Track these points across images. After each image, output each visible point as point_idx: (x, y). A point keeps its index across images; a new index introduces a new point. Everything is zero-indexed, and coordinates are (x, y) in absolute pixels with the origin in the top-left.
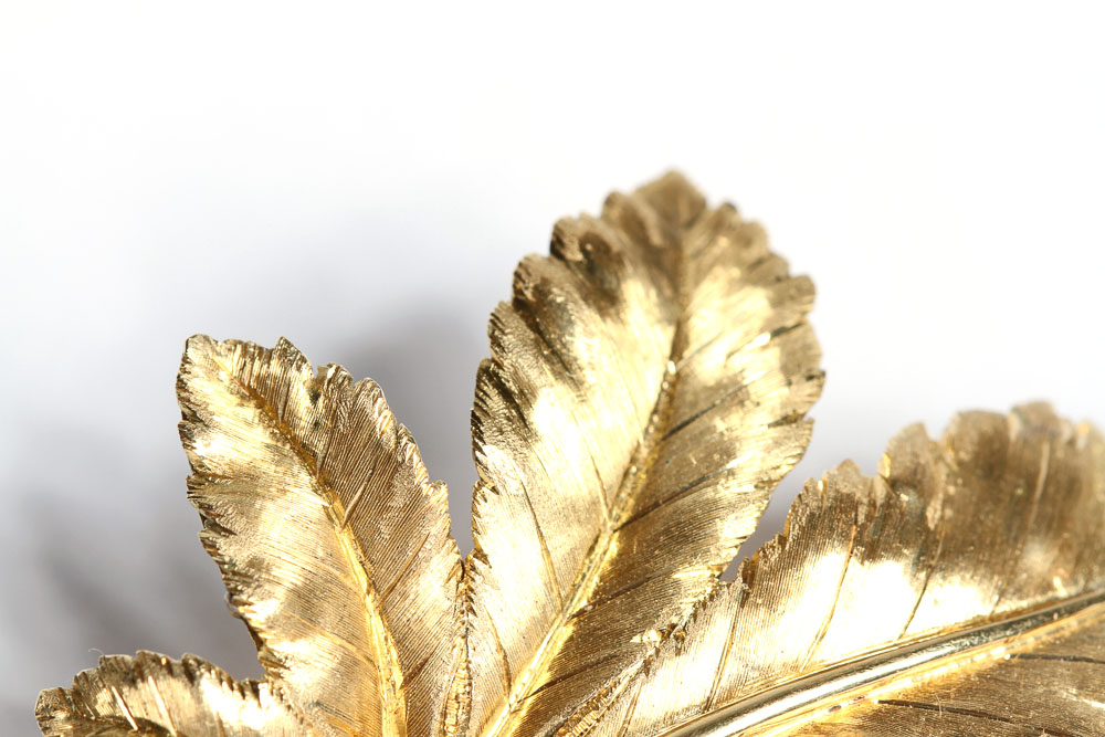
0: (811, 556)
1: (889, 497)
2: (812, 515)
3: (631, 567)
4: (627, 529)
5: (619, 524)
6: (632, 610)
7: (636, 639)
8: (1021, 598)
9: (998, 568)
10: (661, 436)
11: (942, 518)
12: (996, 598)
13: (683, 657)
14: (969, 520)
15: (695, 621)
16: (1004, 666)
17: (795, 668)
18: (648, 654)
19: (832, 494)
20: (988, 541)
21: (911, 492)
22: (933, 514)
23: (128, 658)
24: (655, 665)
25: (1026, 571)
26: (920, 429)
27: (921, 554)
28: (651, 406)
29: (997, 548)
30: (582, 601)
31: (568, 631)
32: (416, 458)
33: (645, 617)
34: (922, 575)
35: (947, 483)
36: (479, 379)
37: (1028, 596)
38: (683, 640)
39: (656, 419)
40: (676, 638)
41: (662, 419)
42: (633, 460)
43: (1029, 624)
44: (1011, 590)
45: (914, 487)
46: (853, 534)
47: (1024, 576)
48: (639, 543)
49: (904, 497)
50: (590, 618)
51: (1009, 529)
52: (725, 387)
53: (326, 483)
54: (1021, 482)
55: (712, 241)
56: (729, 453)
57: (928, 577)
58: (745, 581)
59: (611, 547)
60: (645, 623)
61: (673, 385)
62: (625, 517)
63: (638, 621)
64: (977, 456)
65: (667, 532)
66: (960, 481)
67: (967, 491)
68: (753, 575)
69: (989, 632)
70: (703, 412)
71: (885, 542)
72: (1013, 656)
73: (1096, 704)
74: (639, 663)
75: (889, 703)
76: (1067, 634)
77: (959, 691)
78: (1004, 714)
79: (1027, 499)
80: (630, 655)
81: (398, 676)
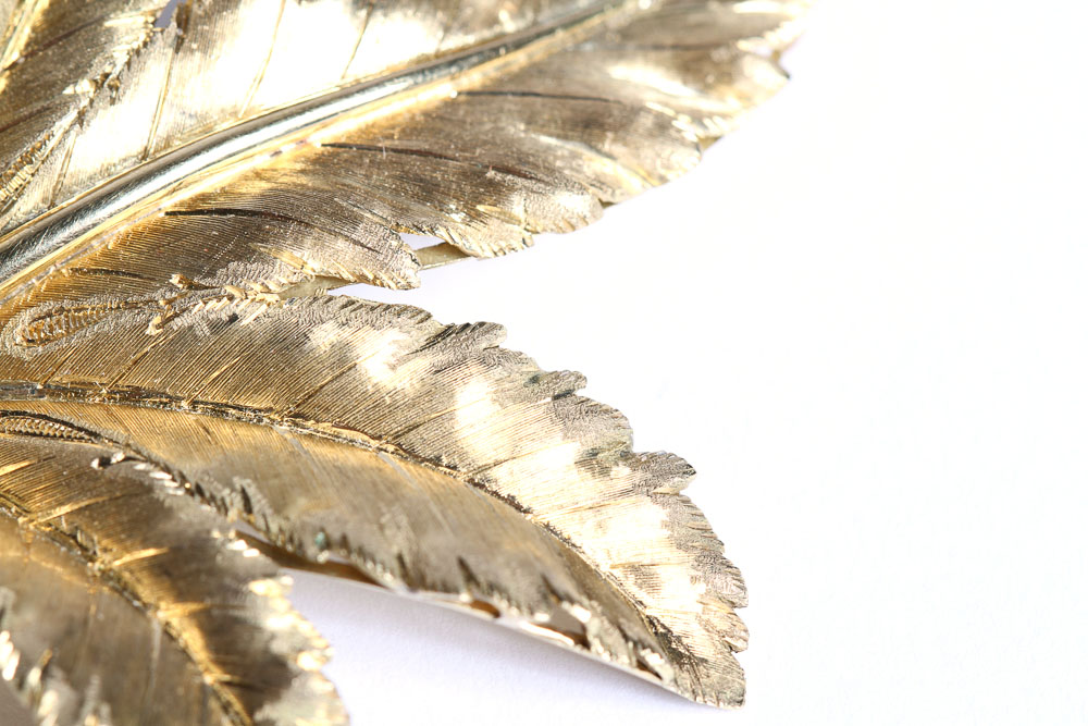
3: (63, 16)
6: (63, 60)
7: (69, 91)
8: (467, 34)
9: (442, 3)
12: (441, 34)
13: (118, 106)
15: (129, 69)
16: (451, 104)
17: (234, 114)
18: (81, 106)
24: (90, 115)
25: (470, 6)
30: (13, 53)
33: (77, 67)
34: (363, 13)
37: (474, 31)
38: (117, 89)
40: (109, 87)
43: (474, 60)
44: (456, 25)
47: (470, 10)
50: (22, 71)
57: (368, 15)
58: (179, 26)
60: (78, 73)
63: (71, 71)
68: (187, 20)
69: (432, 69)
72: (459, 94)
73: (545, 140)
74: (72, 115)
75: (332, 145)
76: (515, 68)
77: (403, 131)
78: (450, 153)
80: (64, 106)
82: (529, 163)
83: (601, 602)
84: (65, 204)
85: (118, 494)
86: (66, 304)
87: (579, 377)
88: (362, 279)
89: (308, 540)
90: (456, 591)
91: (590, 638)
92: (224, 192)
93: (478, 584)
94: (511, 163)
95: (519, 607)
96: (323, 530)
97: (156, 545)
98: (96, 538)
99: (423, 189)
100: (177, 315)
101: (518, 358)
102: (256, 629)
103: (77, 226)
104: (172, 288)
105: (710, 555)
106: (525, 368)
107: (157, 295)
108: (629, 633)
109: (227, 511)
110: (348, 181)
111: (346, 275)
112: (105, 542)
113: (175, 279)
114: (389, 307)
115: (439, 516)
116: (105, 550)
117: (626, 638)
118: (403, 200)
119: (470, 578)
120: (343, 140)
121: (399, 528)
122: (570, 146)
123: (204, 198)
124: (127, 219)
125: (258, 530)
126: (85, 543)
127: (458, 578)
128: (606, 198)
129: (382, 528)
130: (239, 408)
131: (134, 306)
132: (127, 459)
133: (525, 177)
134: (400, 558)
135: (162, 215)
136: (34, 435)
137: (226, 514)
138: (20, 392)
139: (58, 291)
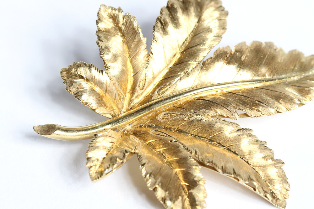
1: (234, 53)
2: (218, 54)
3: (181, 60)
4: (182, 53)
5: (181, 52)
6: (180, 68)
7: (179, 73)
8: (259, 77)
9: (255, 70)
10: (192, 36)
11: (245, 59)
12: (253, 76)
13: (188, 77)
14: (250, 60)
15: (192, 71)
16: (252, 89)
17: (210, 83)
18: (181, 76)
19: (223, 51)
20: (253, 65)
21: (239, 53)
22: (243, 58)
23: (79, 63)
24: (182, 78)
25: (260, 72)
26: (245, 43)
27: (239, 65)
28: (191, 31)
29: (255, 66)
30: (171, 65)
31: (167, 70)
32: (141, 32)
33: (182, 69)
34: (239, 69)
35: (248, 53)
36: (157, 20)
37: (260, 77)
38: (189, 74)
39: (192, 33)
40: (187, 74)
41: (193, 34)
42: (186, 40)
43: (259, 82)
44: (257, 75)
45: (240, 52)
46: (226, 59)
47: (260, 73)
48: (184, 55)
49: (237, 54)
50: (172, 69)
51: (258, 63)
52: (206, 28)
53: (123, 36)
54: (263, 55)
56: (204, 41)
57: (240, 70)
58: (203, 65)
59: (178, 56)
61: (197, 28)
62: (182, 51)
63: (181, 70)
64: (254, 49)
65: (189, 54)
66: (250, 53)
67: (251, 55)
68: (204, 64)
69: (250, 82)
70: (201, 33)
71: (232, 61)
72: (255, 87)
73: (269, 98)
74: (179, 78)
75: (228, 92)
76: (267, 85)
77: (242, 92)
78: (250, 97)
79: (263, 58)
80: (178, 76)
81: (132, 75)
82: (264, 101)
83: (260, 183)
84: (174, 94)
85: (172, 147)
86: (171, 112)
87: (266, 142)
88: (228, 117)
89: (205, 161)
90: (231, 174)
91: (256, 188)
92: (205, 97)
93: (236, 174)
94: (261, 100)
95: (243, 179)
96: (209, 159)
97: (177, 157)
98: (167, 155)
99: (243, 102)
100: (191, 117)
101: (254, 136)
102: (192, 175)
103: (175, 98)
104: (191, 112)
105: (284, 179)
106: (256, 139)
107: (188, 113)
108: (264, 190)
109: (192, 153)
110: (229, 99)
111: (225, 115)
112: (168, 156)
113: (192, 111)
114: (231, 122)
116: (168, 157)
118: (238, 104)
119: (235, 173)
120: (230, 91)
121: (223, 161)
122: (272, 100)
123: (201, 97)
124: (186, 99)
125: (197, 158)
126: (164, 156)
127: (232, 172)
128: (278, 110)
129: (220, 161)
131: (183, 114)
132: (175, 141)
133: (263, 103)
134: (222, 167)
135: (192, 99)
136: (160, 135)
137: (192, 154)
138: (159, 127)
139: (170, 110)
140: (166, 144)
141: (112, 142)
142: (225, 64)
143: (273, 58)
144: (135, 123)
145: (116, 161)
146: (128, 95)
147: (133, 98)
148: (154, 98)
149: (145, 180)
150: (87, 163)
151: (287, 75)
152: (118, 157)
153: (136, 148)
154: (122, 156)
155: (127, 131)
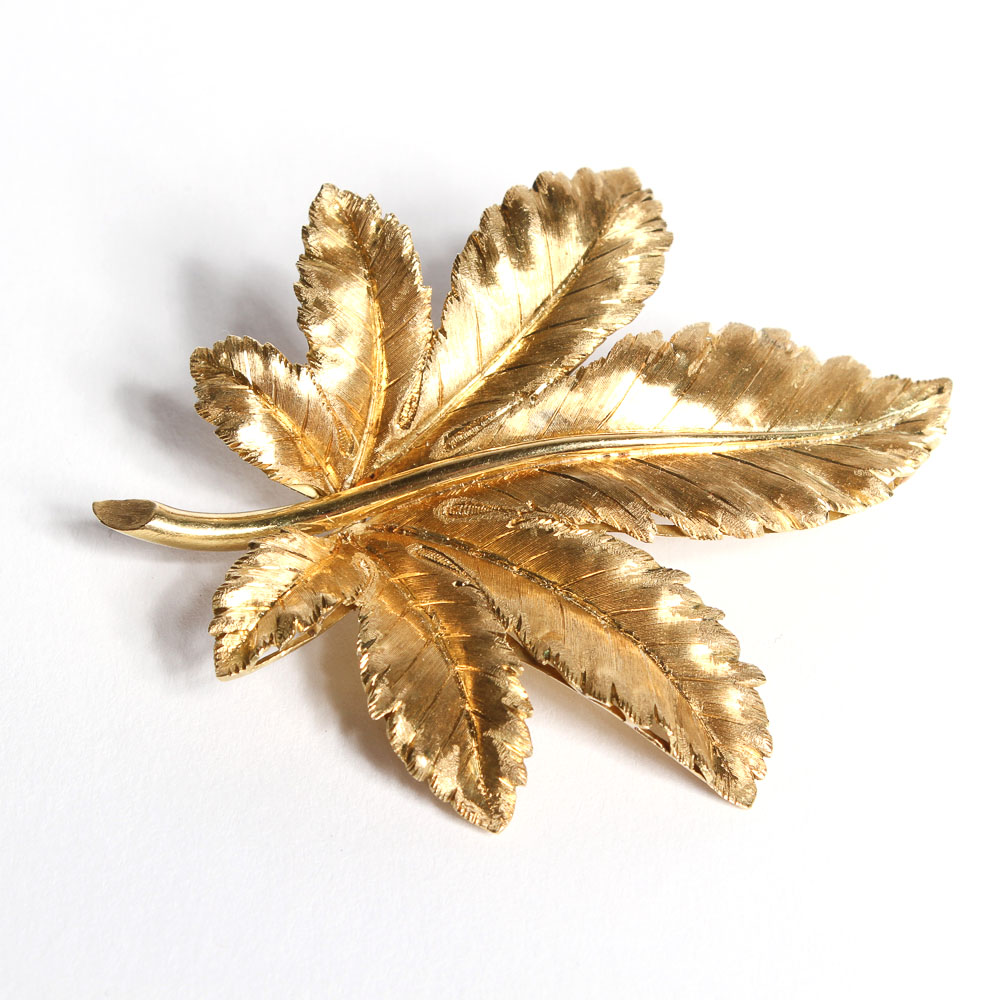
0: (615, 373)
1: (669, 353)
2: (623, 351)
3: (523, 357)
5: (526, 335)
6: (515, 379)
7: (511, 395)
8: (729, 425)
9: (721, 406)
10: (562, 295)
11: (698, 372)
12: (716, 420)
13: (533, 409)
14: (712, 377)
16: (706, 458)
18: (514, 404)
20: (719, 391)
21: (683, 353)
22: (692, 369)
23: (239, 338)
24: (517, 409)
25: (737, 412)
26: (706, 326)
27: (679, 387)
28: (563, 279)
29: (723, 395)
30: (493, 369)
31: (483, 382)
32: (418, 271)
33: (519, 384)
34: (677, 397)
35: (708, 356)
36: (469, 240)
37: (734, 425)
38: (536, 400)
39: (564, 286)
40: (531, 399)
41: (567, 287)
42: (544, 304)
43: (728, 439)
44: (725, 419)
45: (686, 352)
46: (643, 367)
47: (735, 414)
48: (531, 346)
49: (678, 356)
50: (494, 379)
51: (734, 387)
53: (371, 277)
54: (750, 365)
55: (630, 205)
57: (679, 400)
58: (577, 378)
59: (518, 345)
60: (519, 387)
61: (579, 271)
62: (529, 333)
63: (516, 385)
64: (729, 346)
65: (545, 343)
66: (716, 356)
67: (717, 362)
68: (582, 376)
70: (587, 288)
71: (659, 376)
72: (714, 454)
73: (746, 489)
74: (509, 406)
75: (637, 460)
76: (749, 449)
77: (676, 463)
78: (694, 480)
79: (750, 375)
80: (506, 402)
81: (384, 384)
82: (732, 497)
83: (686, 730)
85: (459, 602)
86: (473, 501)
87: (721, 613)
88: (624, 530)
89: (540, 651)
90: (605, 699)
91: (671, 746)
92: (571, 467)
93: (617, 700)
94: (723, 494)
95: (635, 718)
96: (550, 649)
97: (467, 632)
98: (441, 621)
99: (673, 494)
100: (524, 522)
101: (691, 593)
102: (498, 688)
104: (526, 507)
105: (758, 724)
106: (694, 600)
107: (517, 509)
108: (695, 751)
109: (508, 625)
110: (635, 480)
111: (617, 526)
112: (444, 624)
113: (529, 504)
114: (632, 548)
115: (614, 661)
116: (443, 628)
117: (692, 752)
118: (660, 497)
119: (614, 696)
120: (643, 459)
121: (590, 659)
122: (756, 496)
123: (561, 468)
124: (518, 467)
125: (520, 639)
126: (435, 622)
127: (608, 694)
128: (769, 526)
129: (581, 657)
130: (541, 578)
131: (503, 511)
132: (470, 585)
133: (727, 503)
135: (537, 470)
136: (433, 561)
137: (506, 628)
138: (438, 539)
139: (472, 493)
140: (443, 589)
141: (295, 570)
142: (639, 381)
143: (779, 375)
144: (376, 519)
145: (292, 626)
146: (368, 439)
147: (381, 449)
148: (434, 454)
149: (365, 688)
150: (213, 624)
151: (813, 426)
152: (299, 617)
153: (357, 594)
154: (311, 614)
155: (353, 538)
